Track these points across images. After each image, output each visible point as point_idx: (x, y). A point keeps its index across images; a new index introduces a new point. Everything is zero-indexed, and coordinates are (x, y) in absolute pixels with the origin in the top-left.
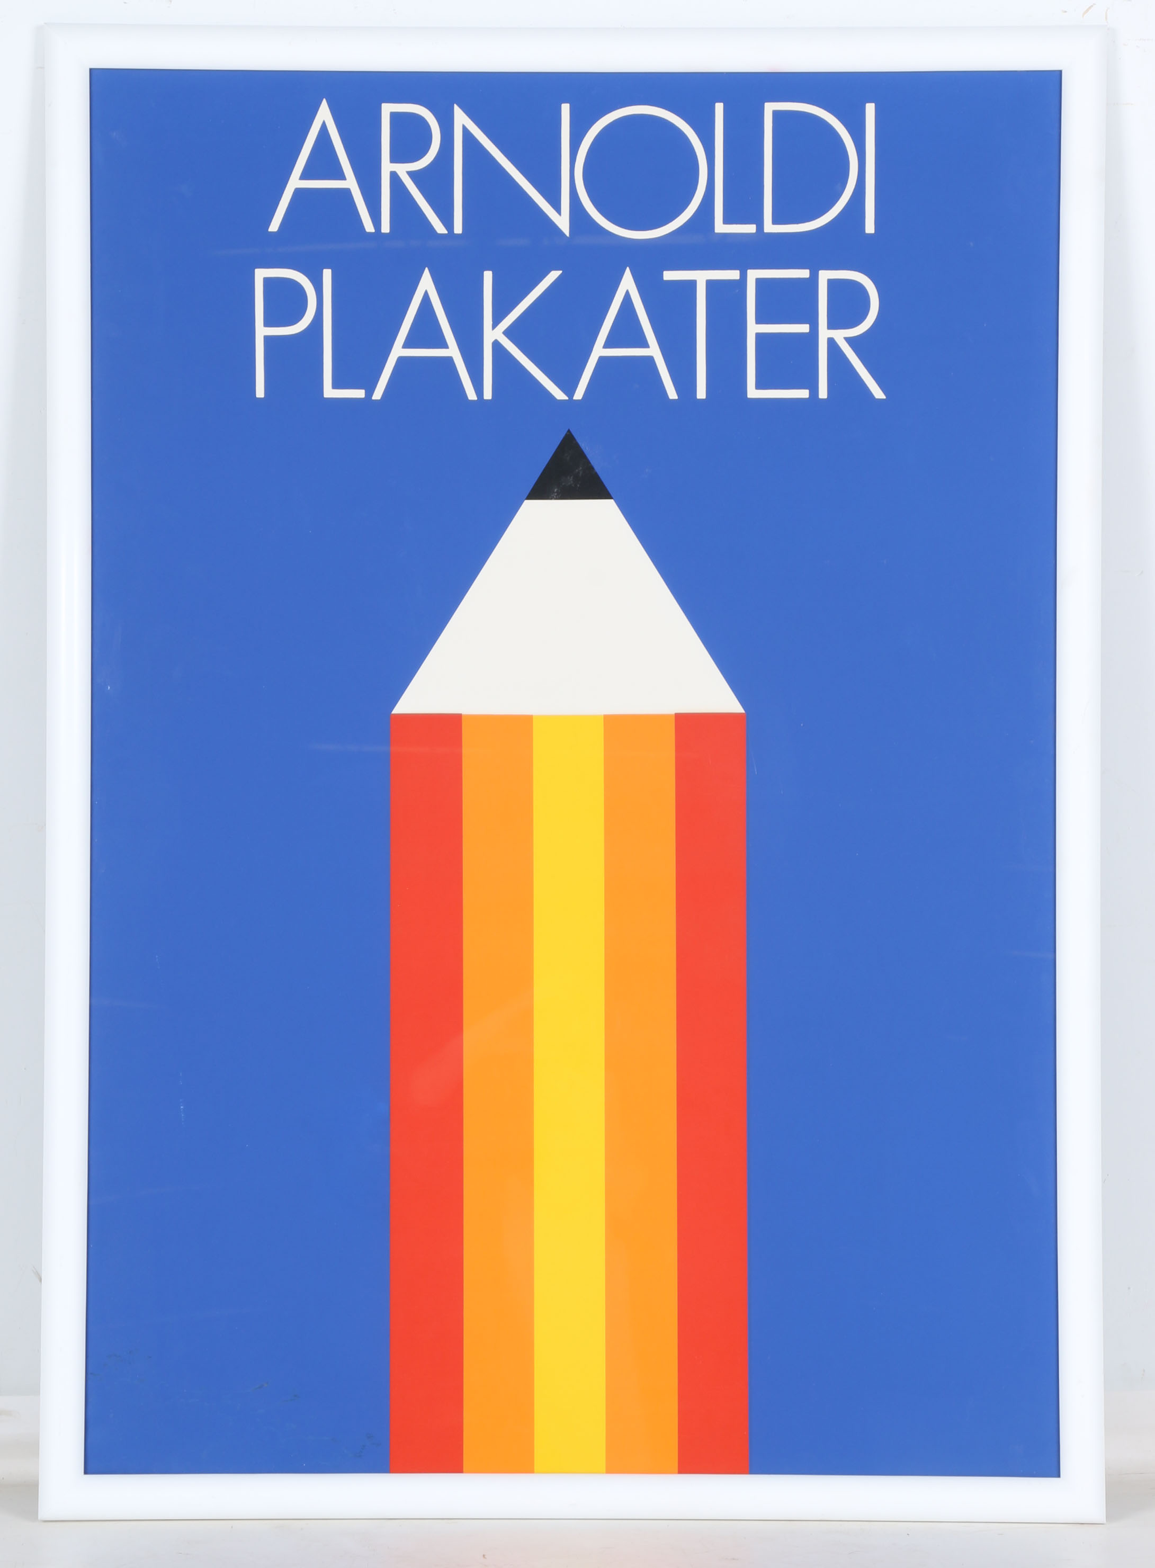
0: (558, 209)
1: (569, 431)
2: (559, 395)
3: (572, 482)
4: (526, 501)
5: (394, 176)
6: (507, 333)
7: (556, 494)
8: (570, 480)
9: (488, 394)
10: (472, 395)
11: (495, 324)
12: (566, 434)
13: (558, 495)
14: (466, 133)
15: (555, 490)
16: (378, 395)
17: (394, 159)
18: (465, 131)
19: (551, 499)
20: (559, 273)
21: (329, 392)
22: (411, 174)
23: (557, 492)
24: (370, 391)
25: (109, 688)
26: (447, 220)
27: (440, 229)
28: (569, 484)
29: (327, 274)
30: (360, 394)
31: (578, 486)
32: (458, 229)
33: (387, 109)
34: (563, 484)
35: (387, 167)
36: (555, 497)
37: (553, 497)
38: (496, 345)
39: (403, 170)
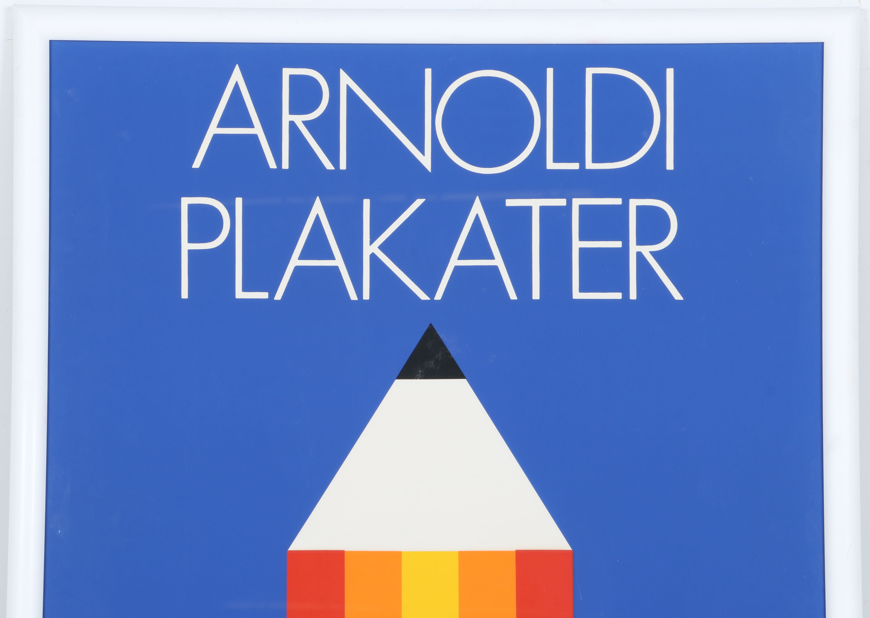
0: (422, 150)
1: (431, 325)
2: (423, 296)
3: (433, 365)
4: (396, 380)
5: (292, 125)
6: (381, 247)
7: (420, 375)
8: (431, 364)
9: (366, 296)
10: (353, 296)
11: (373, 239)
12: (428, 328)
13: (422, 374)
14: (349, 91)
15: (420, 371)
16: (279, 296)
17: (292, 112)
18: (349, 90)
19: (417, 379)
20: (423, 200)
21: (240, 294)
22: (306, 123)
23: (421, 373)
24: (272, 293)
25: (60, 531)
26: (335, 159)
27: (329, 166)
28: (431, 366)
29: (239, 202)
30: (264, 295)
31: (438, 368)
32: (343, 166)
33: (287, 72)
34: (426, 366)
35: (287, 117)
36: (420, 377)
37: (418, 377)
38: (373, 257)
39: (299, 120)
